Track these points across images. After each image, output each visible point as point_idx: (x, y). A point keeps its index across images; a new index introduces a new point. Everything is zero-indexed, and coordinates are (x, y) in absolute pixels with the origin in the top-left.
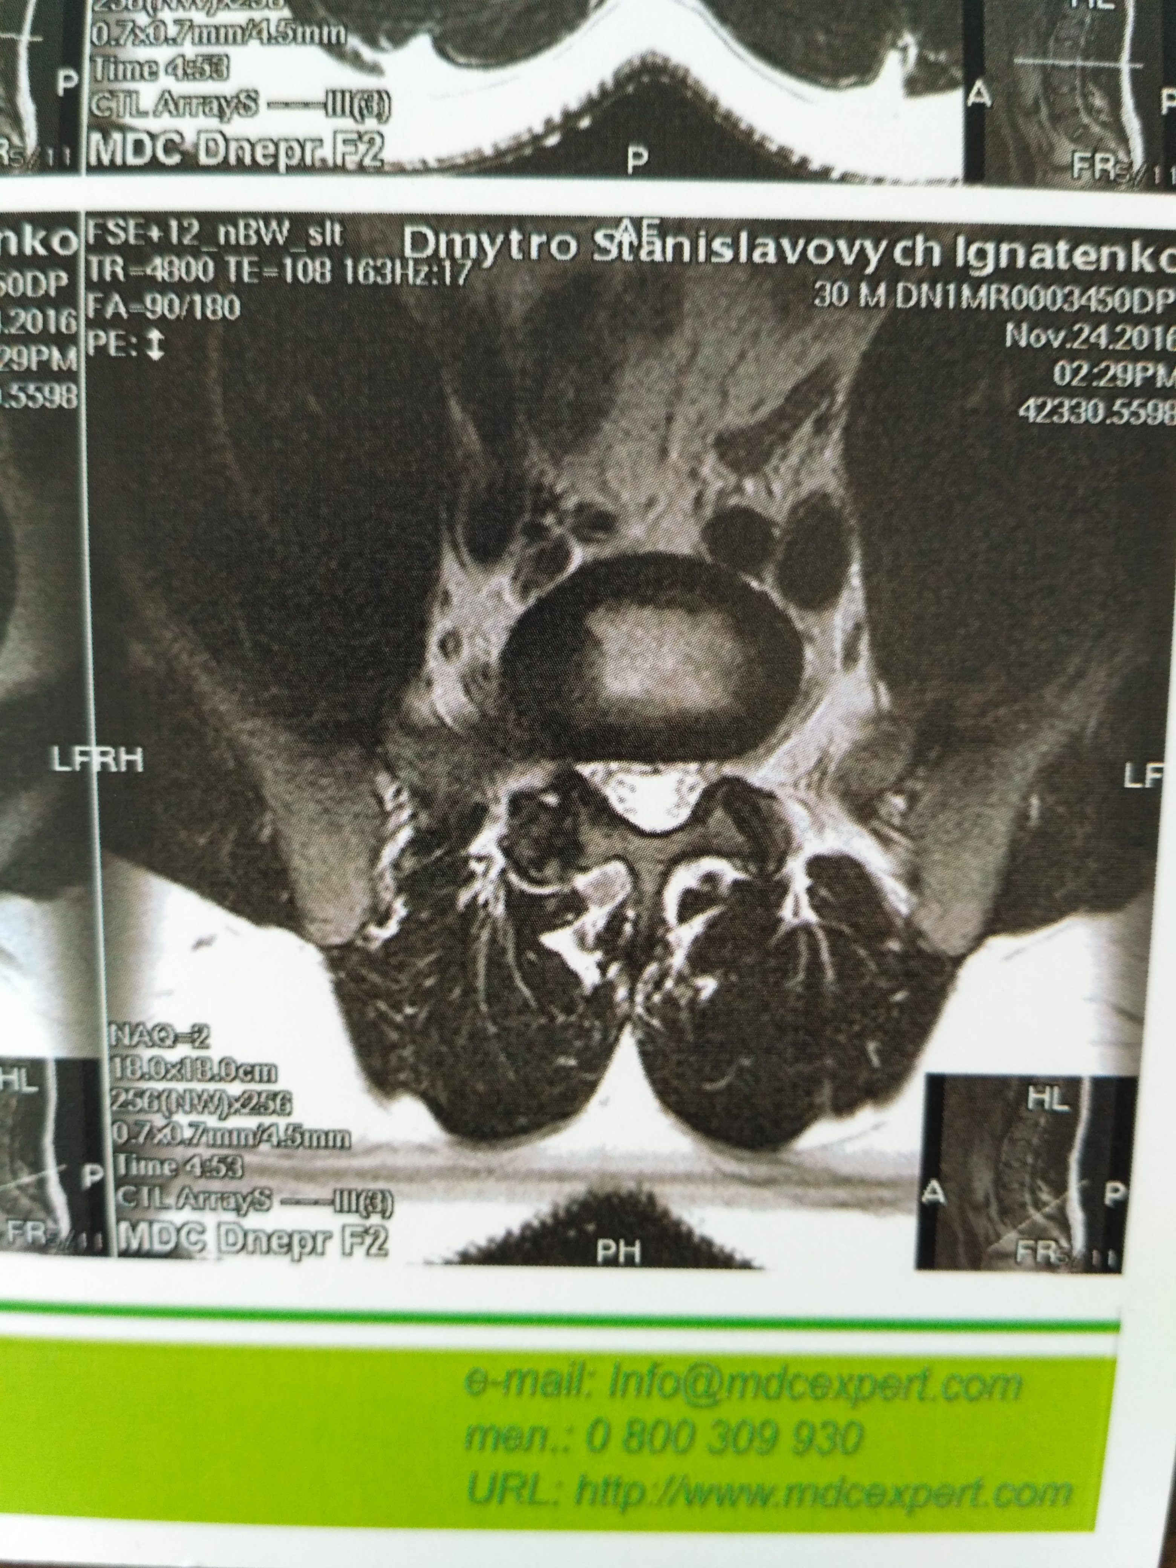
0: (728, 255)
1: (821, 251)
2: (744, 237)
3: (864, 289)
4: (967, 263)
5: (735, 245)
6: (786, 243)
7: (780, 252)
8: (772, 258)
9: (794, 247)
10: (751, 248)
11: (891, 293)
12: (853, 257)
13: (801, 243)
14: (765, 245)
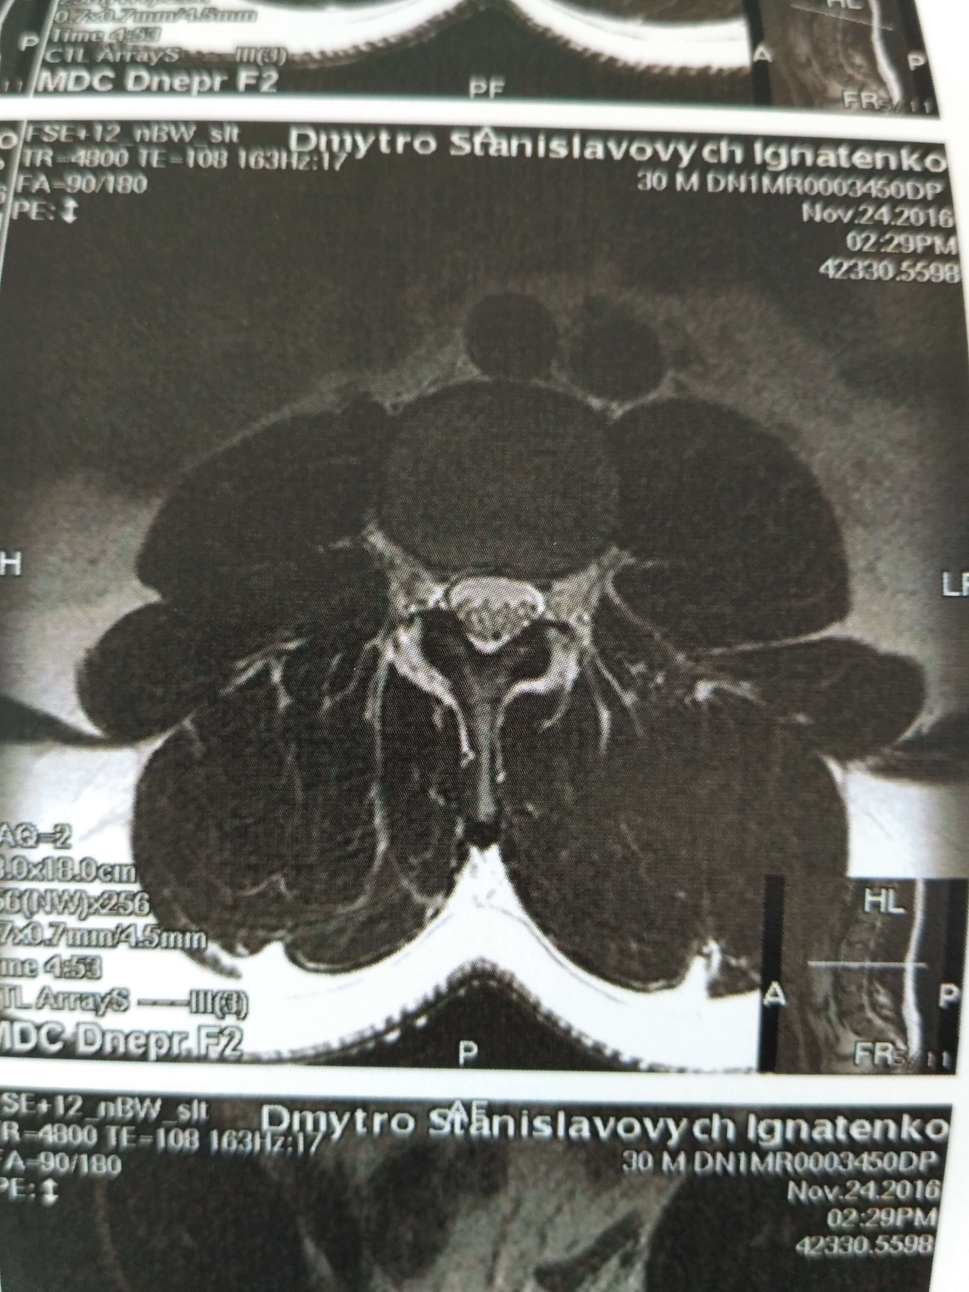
0: (547, 1131)
1: (629, 1129)
2: (561, 1117)
3: (666, 1158)
4: (758, 1137)
5: (554, 1124)
6: (598, 1122)
7: (594, 1130)
8: (586, 1133)
9: (605, 1125)
10: (568, 1124)
11: (690, 1160)
12: (658, 1131)
13: (612, 1121)
14: (580, 1122)
